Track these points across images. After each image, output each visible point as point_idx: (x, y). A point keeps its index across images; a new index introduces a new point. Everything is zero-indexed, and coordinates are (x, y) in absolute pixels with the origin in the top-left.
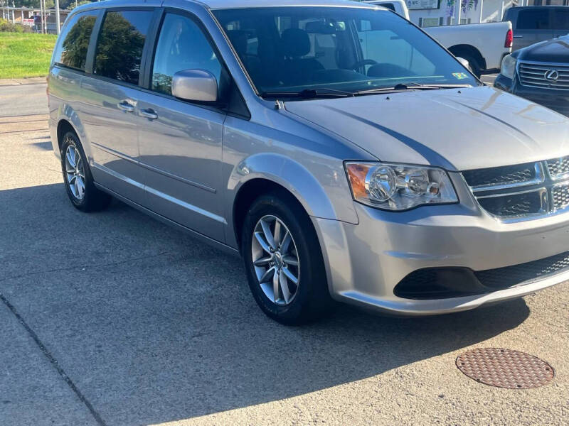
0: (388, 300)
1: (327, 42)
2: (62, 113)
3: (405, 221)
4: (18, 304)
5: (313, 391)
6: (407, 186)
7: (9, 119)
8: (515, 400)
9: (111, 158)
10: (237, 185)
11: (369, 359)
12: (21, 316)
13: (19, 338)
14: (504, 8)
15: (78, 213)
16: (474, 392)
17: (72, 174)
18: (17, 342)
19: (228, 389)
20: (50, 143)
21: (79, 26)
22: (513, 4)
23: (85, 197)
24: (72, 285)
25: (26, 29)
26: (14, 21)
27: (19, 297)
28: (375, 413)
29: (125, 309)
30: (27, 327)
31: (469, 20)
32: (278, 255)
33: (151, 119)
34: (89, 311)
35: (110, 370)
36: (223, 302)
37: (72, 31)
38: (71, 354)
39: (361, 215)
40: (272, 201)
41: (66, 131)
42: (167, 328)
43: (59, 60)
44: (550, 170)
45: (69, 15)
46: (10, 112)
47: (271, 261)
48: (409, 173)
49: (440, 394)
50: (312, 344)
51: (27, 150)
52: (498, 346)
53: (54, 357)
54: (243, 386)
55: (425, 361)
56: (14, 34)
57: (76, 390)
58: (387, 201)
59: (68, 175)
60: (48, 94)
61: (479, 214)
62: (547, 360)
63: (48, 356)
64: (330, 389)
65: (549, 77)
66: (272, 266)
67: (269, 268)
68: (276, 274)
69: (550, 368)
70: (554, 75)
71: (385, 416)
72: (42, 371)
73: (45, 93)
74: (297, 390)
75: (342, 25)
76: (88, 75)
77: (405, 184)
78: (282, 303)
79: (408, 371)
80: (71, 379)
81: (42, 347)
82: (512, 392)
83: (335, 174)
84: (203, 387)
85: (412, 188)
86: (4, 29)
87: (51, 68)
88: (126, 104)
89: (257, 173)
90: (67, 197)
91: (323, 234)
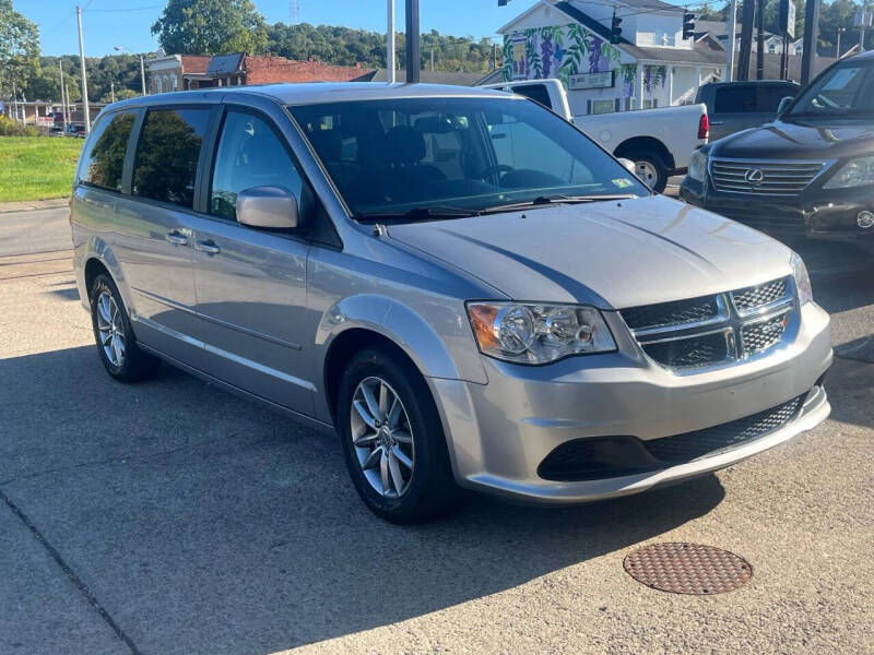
0: (531, 485)
1: (449, 143)
2: (91, 249)
3: (548, 378)
4: (32, 512)
5: (434, 610)
6: (549, 332)
7: (21, 259)
8: (699, 609)
9: (160, 308)
10: (328, 338)
11: (509, 565)
12: (38, 529)
13: (35, 558)
14: (701, 83)
15: (116, 385)
16: (646, 601)
17: (106, 331)
18: (33, 564)
19: (319, 614)
20: (76, 290)
21: (114, 129)
22: (714, 78)
23: (125, 362)
24: (107, 483)
25: (41, 132)
26: (26, 120)
27: (35, 504)
28: (516, 635)
29: (181, 512)
30: (45, 544)
31: (655, 101)
32: (386, 430)
33: (211, 254)
34: (131, 517)
35: (160, 596)
36: (315, 498)
37: (104, 135)
38: (107, 577)
39: (491, 371)
40: (375, 358)
41: (96, 272)
42: (237, 536)
43: (86, 177)
44: (738, 304)
45: (103, 111)
46: (20, 249)
47: (377, 439)
48: (551, 315)
49: (602, 606)
50: (434, 549)
51: (45, 301)
52: (680, 540)
53: (82, 582)
54: (340, 609)
55: (584, 563)
56: (25, 138)
57: (112, 624)
58: (525, 352)
59: (101, 334)
60: (71, 223)
61: (644, 366)
62: (744, 555)
63: (76, 580)
64: (457, 607)
65: (750, 178)
66: (379, 445)
67: (374, 449)
68: (383, 457)
69: (747, 566)
70: (757, 176)
71: (528, 639)
72: (67, 601)
73: (68, 222)
74: (414, 609)
75: (464, 121)
76: (126, 196)
77: (547, 329)
78: (394, 495)
79: (560, 578)
80: (107, 610)
81: (67, 569)
82: (696, 598)
83: (459, 319)
84: (286, 613)
85: (556, 334)
86: (11, 132)
87: (75, 188)
88: (177, 234)
89: (354, 321)
90: (100, 363)
91: (442, 398)
